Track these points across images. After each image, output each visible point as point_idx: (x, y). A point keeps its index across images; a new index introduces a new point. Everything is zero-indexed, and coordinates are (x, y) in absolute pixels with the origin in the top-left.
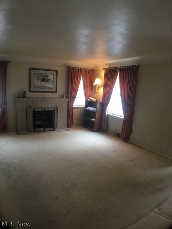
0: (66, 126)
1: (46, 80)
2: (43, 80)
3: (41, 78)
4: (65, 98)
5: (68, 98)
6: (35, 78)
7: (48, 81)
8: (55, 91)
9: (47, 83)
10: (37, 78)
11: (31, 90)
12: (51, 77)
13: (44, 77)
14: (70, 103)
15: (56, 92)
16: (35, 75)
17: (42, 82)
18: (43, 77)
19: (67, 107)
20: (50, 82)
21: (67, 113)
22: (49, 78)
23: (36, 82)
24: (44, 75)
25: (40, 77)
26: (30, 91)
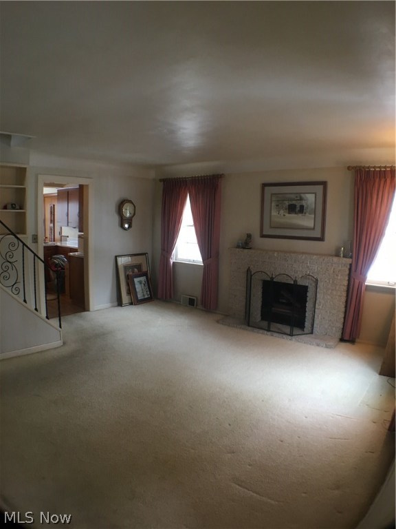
0: (339, 335)
1: (298, 209)
2: (292, 209)
3: (287, 203)
4: (343, 257)
5: (351, 257)
6: (273, 204)
7: (302, 210)
8: (319, 236)
9: (300, 215)
10: (277, 206)
11: (264, 233)
12: (310, 199)
13: (294, 202)
14: (355, 271)
15: (321, 239)
16: (274, 199)
17: (289, 213)
18: (290, 203)
19: (346, 283)
20: (307, 214)
21: (344, 299)
22: (304, 203)
23: (274, 213)
24: (293, 196)
25: (285, 202)
26: (263, 236)
